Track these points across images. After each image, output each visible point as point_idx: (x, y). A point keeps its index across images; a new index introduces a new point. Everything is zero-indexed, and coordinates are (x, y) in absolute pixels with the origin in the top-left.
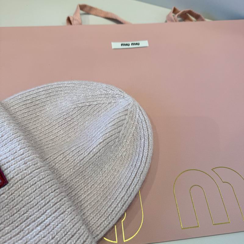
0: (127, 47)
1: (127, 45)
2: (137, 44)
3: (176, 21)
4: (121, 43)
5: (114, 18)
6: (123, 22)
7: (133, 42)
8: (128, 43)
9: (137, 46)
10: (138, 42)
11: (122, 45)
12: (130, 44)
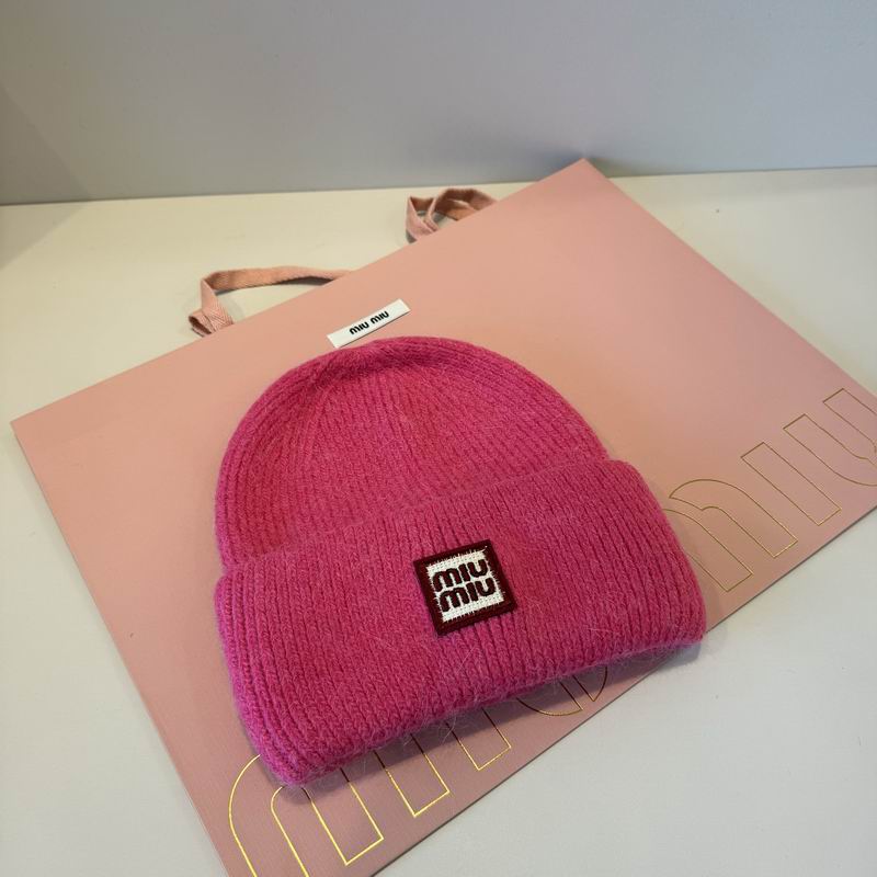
2: (382, 316)
3: (435, 230)
4: (348, 329)
5: (302, 276)
6: (329, 277)
7: (373, 316)
8: (362, 322)
9: (385, 321)
10: (382, 311)
12: (370, 323)
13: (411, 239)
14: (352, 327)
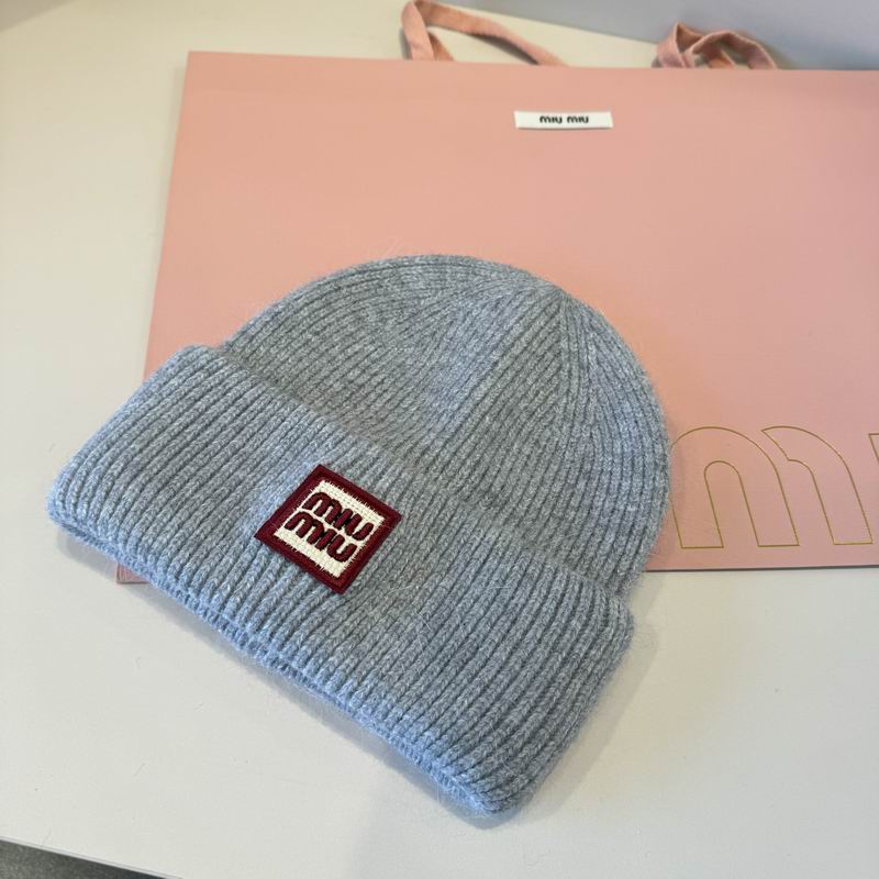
0: (555, 125)
1: (554, 120)
2: (581, 119)
3: (688, 66)
4: (539, 115)
7: (572, 115)
8: (558, 115)
9: (581, 125)
10: (584, 115)
11: (541, 119)
12: (565, 120)
13: (657, 64)
14: (545, 115)
